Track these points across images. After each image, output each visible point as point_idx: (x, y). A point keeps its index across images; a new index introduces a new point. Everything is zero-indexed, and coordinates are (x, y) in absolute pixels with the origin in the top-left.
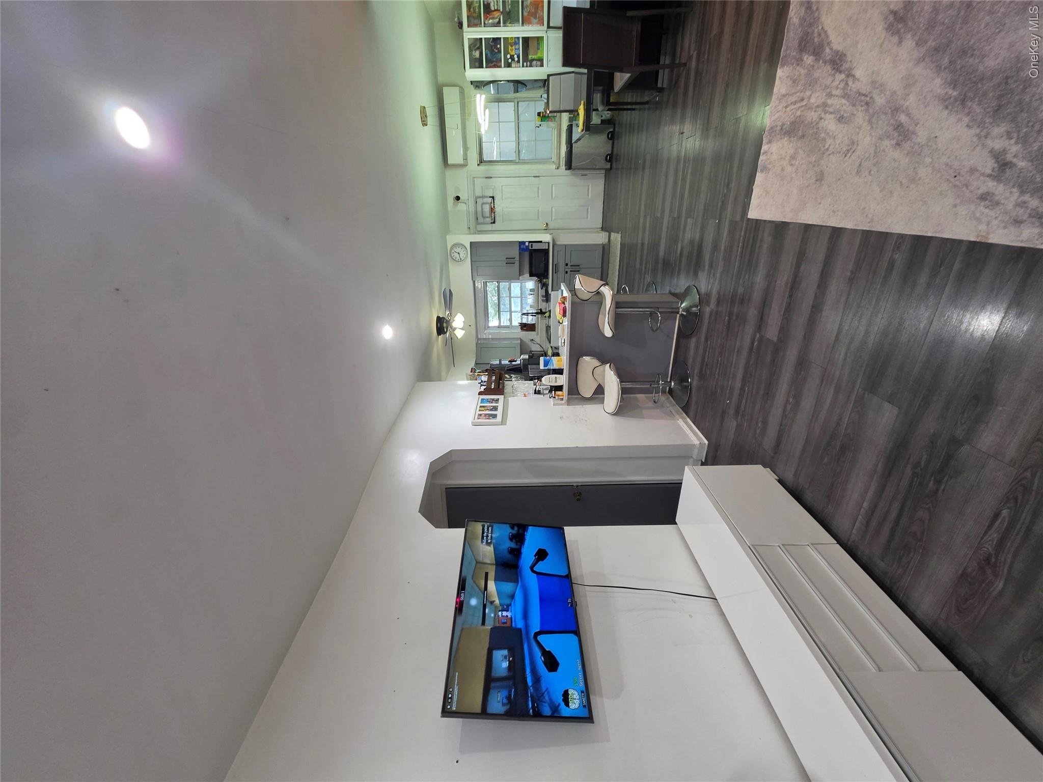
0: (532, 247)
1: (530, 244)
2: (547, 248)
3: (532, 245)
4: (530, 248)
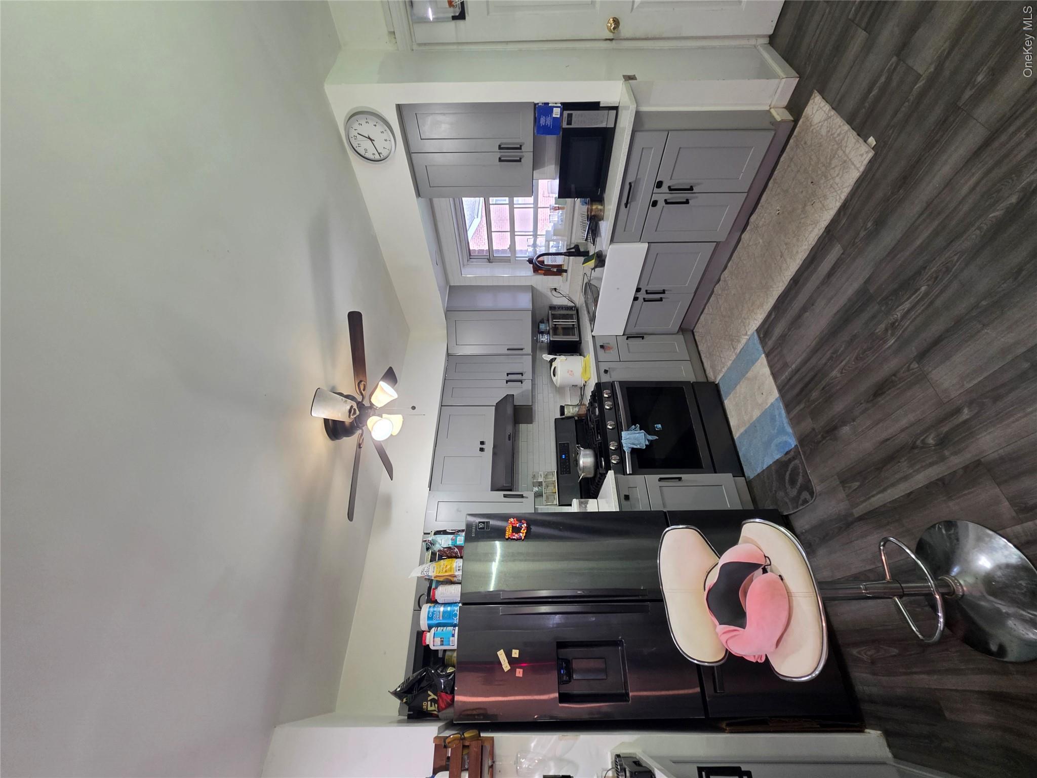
0: (569, 123)
1: (566, 113)
2: (613, 126)
3: (570, 116)
4: (565, 125)
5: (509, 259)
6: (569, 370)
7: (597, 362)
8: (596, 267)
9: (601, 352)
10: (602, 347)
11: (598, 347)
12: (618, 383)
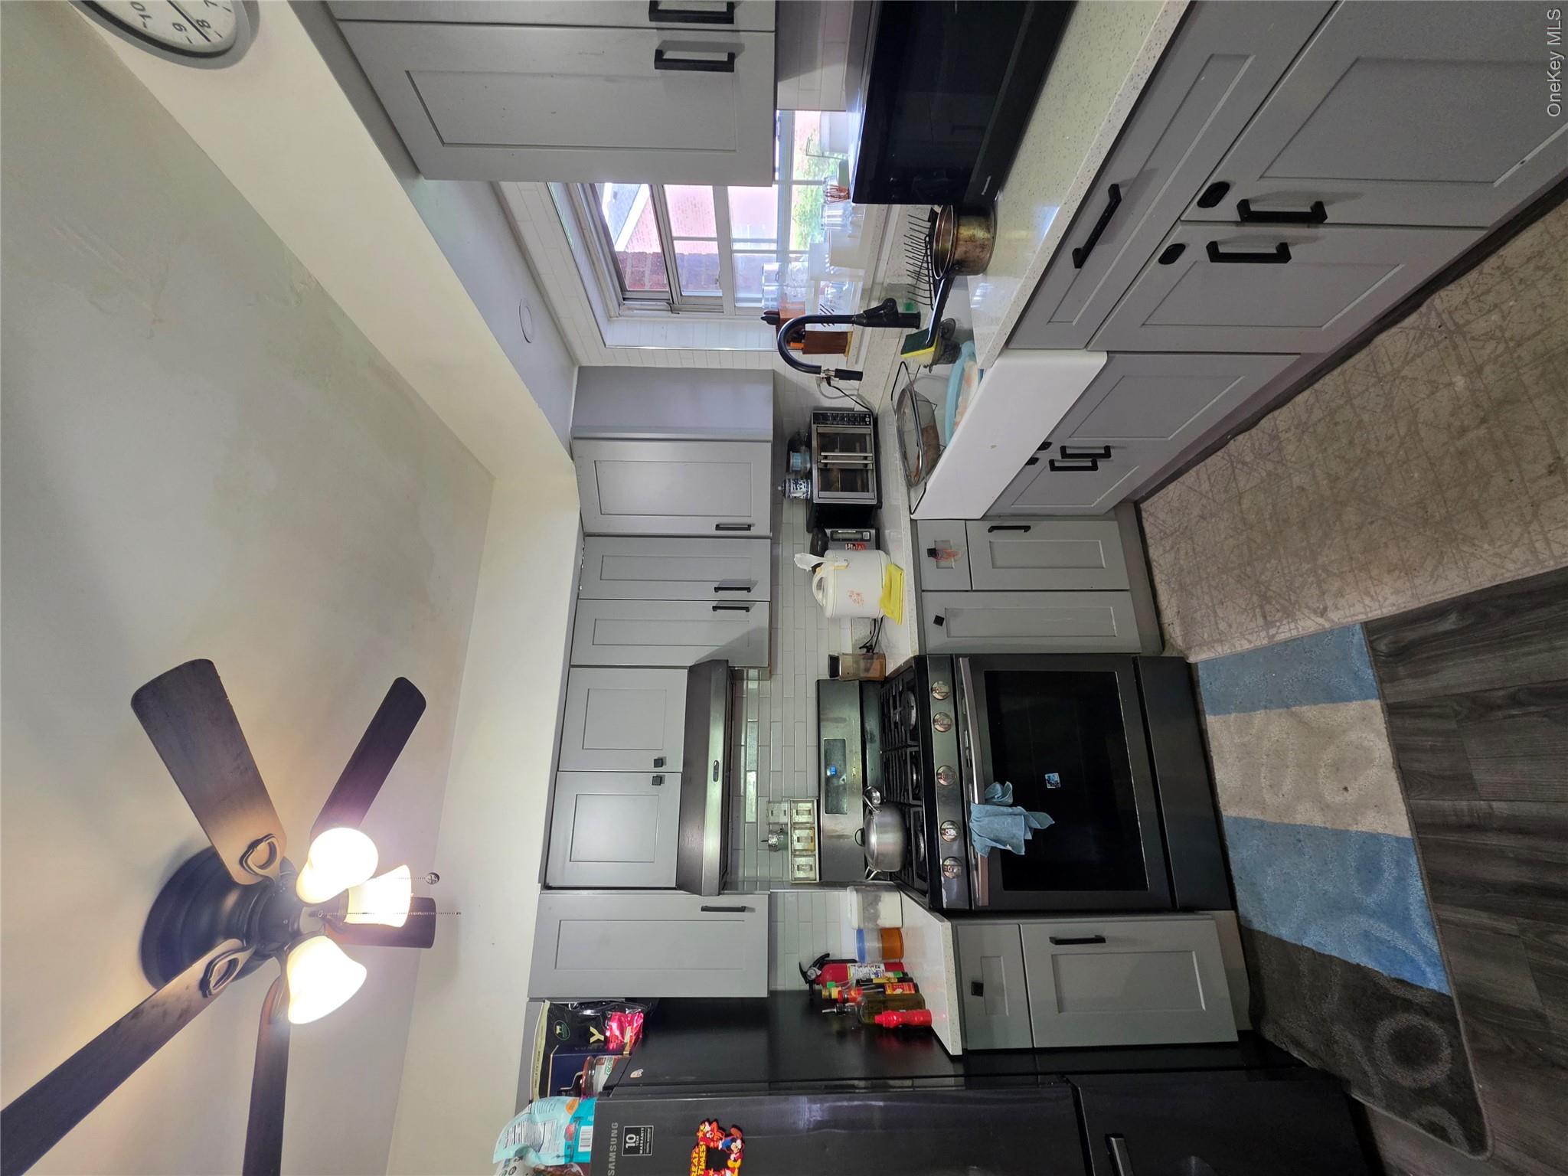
5: (718, 302)
6: (852, 592)
7: (920, 591)
8: (935, 362)
9: (927, 563)
10: (932, 553)
11: (924, 553)
12: (967, 659)
